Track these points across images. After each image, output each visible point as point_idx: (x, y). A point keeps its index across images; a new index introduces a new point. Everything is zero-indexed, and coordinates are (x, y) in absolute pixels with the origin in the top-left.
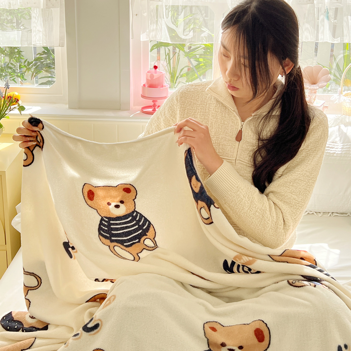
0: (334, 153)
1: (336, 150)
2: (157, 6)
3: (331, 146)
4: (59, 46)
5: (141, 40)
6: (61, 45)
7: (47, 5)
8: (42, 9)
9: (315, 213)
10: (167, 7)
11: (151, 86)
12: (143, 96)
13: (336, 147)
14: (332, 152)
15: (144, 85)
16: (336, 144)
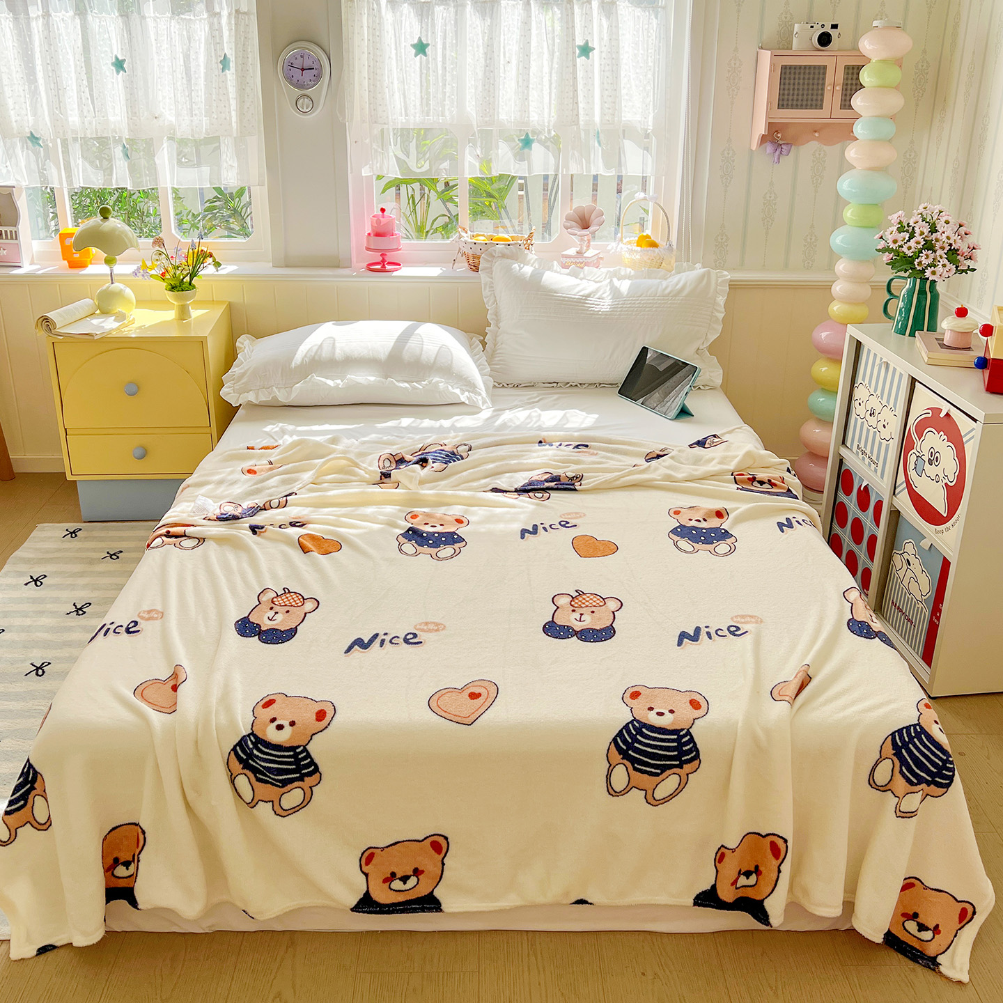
0: (600, 311)
1: (603, 307)
2: (382, 130)
3: (596, 303)
4: (259, 185)
5: (363, 175)
6: (261, 184)
7: (241, 132)
8: (235, 138)
9: (579, 385)
10: (395, 132)
11: (378, 235)
12: (368, 249)
13: (602, 304)
14: (596, 310)
15: (369, 234)
16: (603, 301)
